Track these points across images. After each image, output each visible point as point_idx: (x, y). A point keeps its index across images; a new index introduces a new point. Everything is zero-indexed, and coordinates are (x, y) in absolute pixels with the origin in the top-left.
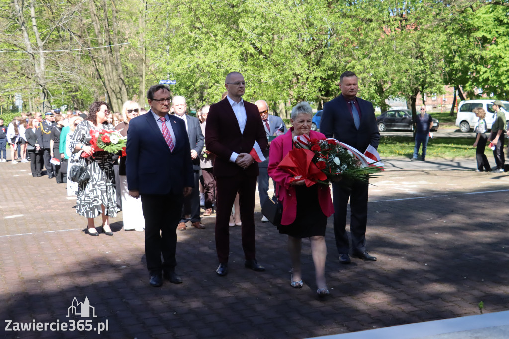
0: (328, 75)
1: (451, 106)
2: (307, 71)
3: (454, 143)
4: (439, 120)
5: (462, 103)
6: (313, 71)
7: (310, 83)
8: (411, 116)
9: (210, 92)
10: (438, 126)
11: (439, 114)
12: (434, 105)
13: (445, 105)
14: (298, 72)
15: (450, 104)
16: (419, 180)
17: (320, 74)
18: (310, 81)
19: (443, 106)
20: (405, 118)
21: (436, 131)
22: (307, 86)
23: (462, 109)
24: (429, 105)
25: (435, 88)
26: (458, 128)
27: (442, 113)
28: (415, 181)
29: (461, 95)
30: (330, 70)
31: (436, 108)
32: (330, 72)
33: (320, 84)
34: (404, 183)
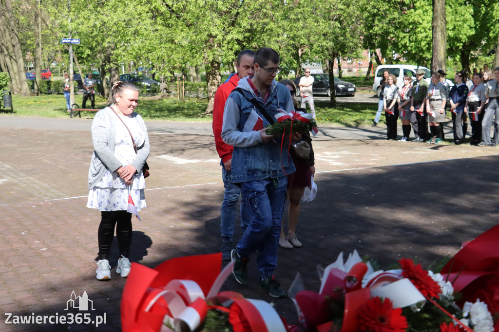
0: (245, 37)
1: (367, 69)
2: (223, 32)
3: (369, 109)
4: (355, 84)
5: (380, 67)
6: (229, 32)
7: (226, 46)
8: (328, 80)
9: (118, 53)
10: (355, 91)
11: (355, 77)
12: (349, 68)
13: (360, 68)
14: (214, 34)
15: (365, 67)
16: (342, 150)
17: (236, 36)
18: (226, 44)
19: (358, 69)
20: (322, 82)
21: (353, 96)
22: (223, 48)
23: (379, 74)
24: (344, 68)
25: (355, 53)
26: (376, 94)
27: (357, 76)
28: (337, 151)
29: (377, 59)
30: (247, 32)
31: (351, 71)
32: (247, 34)
33: (237, 47)
34: (326, 153)
